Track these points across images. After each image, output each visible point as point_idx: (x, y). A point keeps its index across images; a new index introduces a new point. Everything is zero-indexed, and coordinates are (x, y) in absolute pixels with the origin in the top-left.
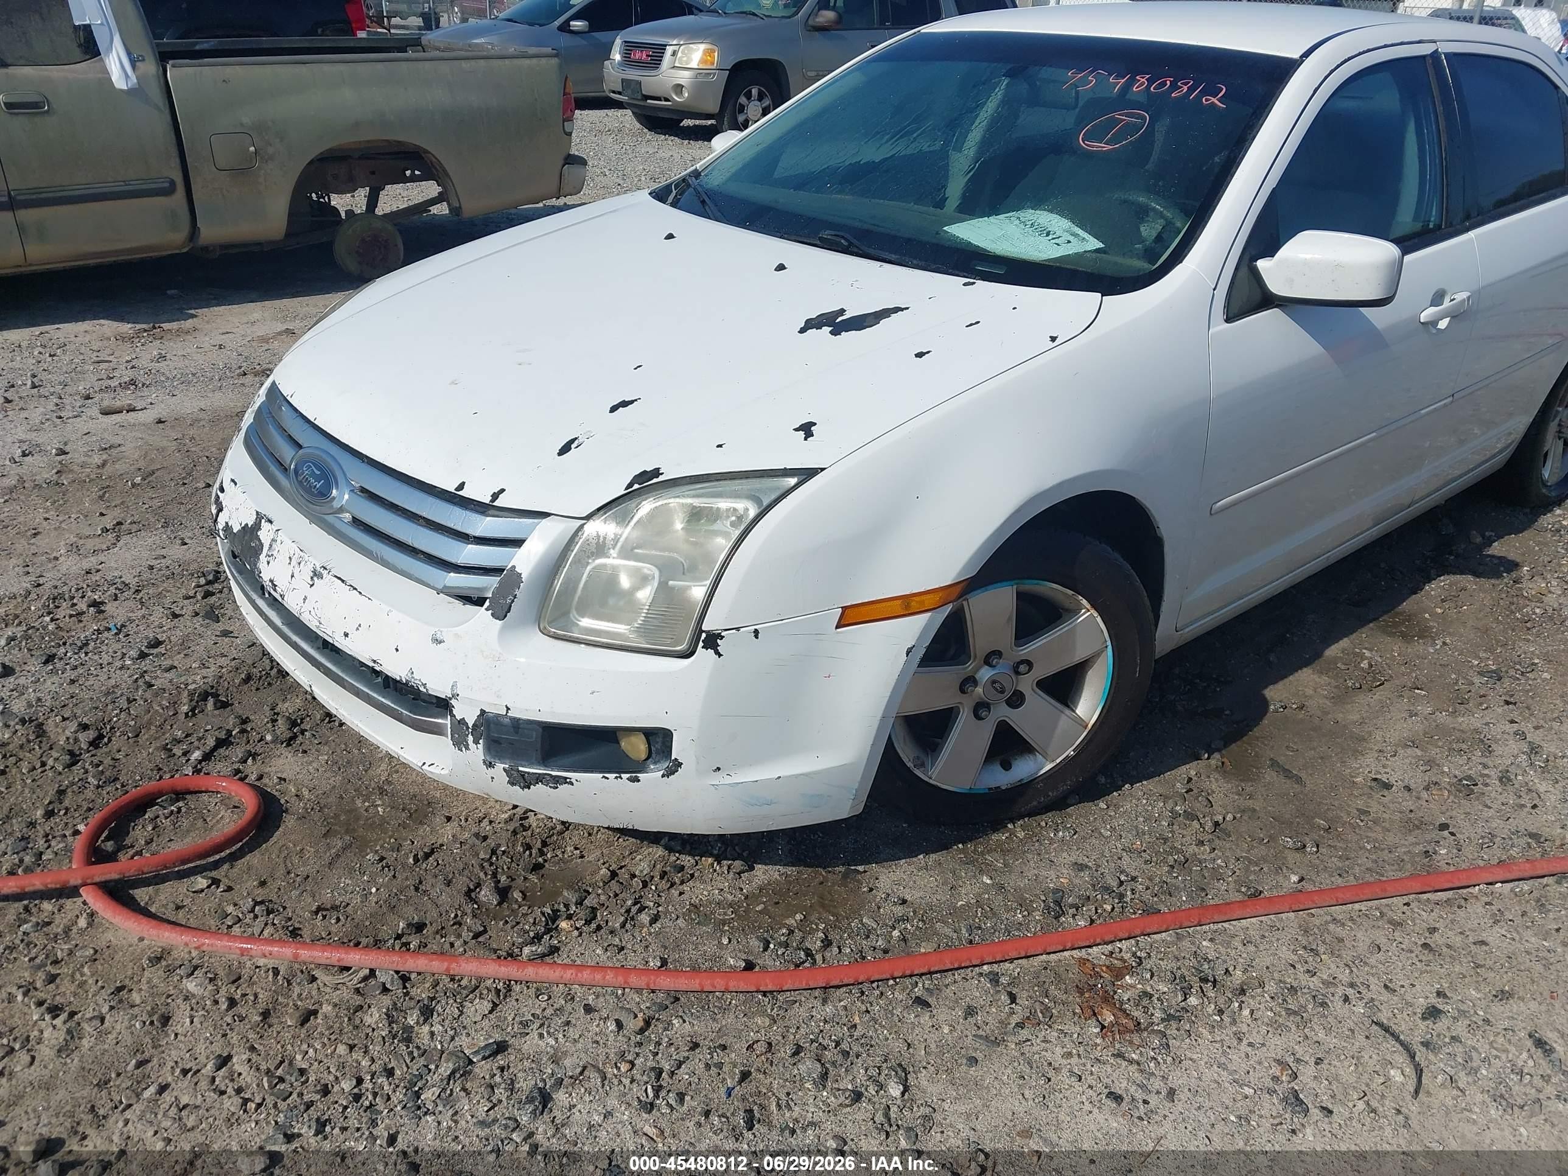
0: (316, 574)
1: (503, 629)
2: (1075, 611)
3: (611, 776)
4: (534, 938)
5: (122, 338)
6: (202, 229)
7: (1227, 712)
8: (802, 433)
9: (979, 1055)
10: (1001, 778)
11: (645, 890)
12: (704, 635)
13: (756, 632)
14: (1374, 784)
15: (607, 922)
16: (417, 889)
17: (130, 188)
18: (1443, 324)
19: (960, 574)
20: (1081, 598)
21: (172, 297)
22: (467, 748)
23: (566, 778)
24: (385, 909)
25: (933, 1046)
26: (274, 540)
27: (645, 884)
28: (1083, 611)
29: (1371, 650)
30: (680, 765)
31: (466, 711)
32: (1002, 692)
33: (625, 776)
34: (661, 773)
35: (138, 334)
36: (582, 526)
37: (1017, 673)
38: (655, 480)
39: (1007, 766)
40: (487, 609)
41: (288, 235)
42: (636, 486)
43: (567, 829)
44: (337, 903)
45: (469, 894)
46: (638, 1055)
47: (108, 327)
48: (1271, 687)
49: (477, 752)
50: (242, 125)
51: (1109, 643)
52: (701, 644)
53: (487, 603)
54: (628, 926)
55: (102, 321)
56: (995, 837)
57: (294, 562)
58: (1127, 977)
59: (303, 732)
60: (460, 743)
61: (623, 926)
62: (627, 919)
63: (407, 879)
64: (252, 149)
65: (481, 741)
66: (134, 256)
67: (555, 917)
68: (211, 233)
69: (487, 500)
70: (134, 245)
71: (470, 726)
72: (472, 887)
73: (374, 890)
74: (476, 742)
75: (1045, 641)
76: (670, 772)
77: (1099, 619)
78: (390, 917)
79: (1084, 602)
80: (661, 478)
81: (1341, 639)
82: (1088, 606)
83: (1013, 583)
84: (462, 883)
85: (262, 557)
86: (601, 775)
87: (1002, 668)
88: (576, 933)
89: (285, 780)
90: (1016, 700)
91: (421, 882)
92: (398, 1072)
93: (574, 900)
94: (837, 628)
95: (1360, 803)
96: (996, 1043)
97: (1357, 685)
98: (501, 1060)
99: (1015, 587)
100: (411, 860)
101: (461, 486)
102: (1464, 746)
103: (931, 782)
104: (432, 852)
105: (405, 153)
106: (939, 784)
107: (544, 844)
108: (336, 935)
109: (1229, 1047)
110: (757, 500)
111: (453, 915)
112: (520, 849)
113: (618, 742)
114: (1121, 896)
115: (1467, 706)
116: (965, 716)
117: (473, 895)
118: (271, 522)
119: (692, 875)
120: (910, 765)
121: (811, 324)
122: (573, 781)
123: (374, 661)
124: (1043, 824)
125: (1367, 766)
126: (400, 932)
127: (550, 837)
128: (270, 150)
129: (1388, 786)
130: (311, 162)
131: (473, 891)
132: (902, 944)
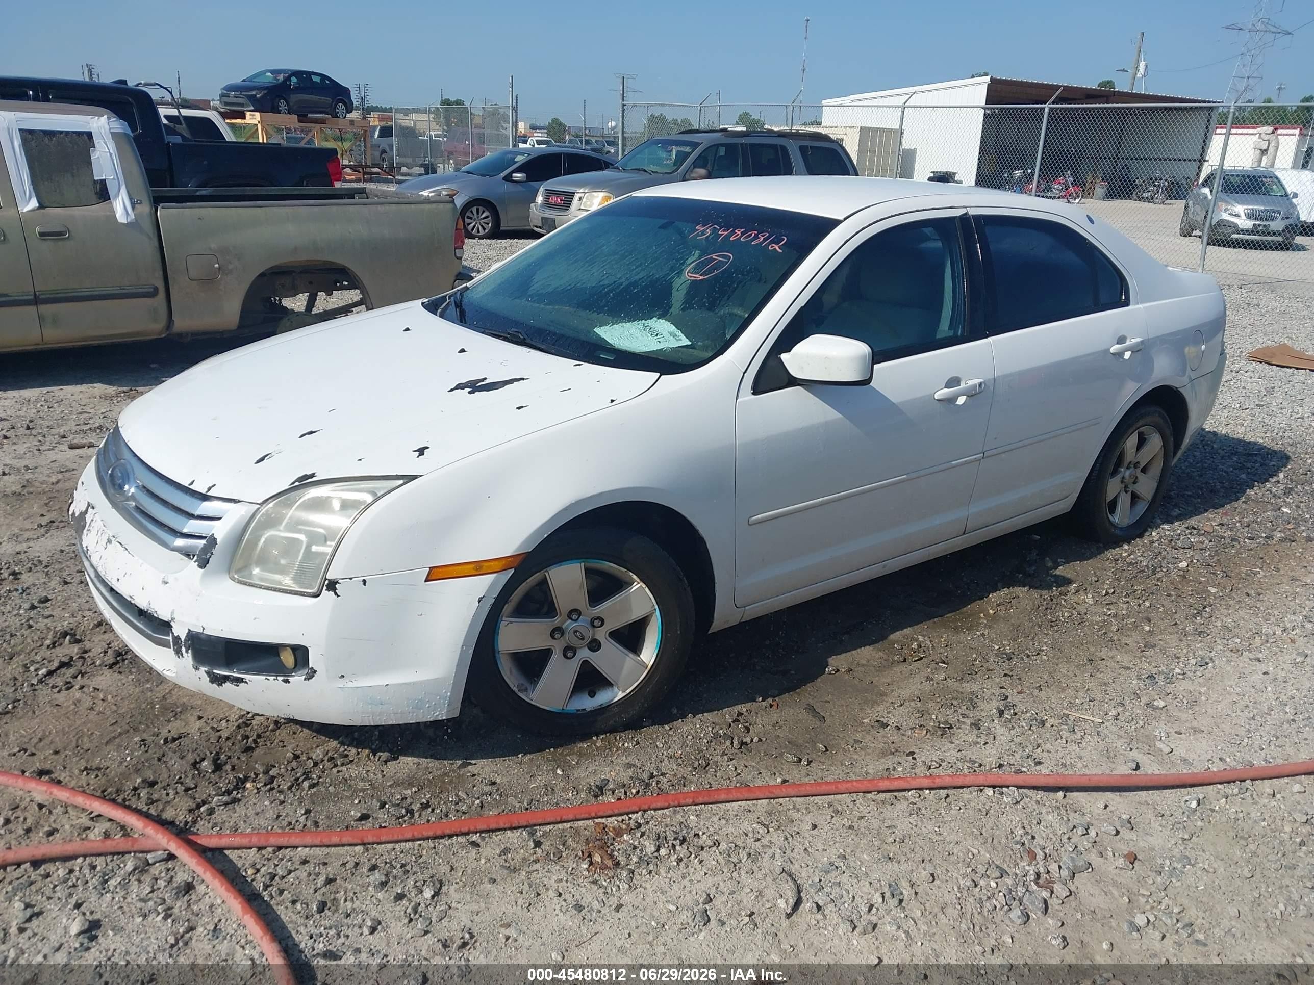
0: (109, 541)
1: (204, 575)
2: (630, 584)
3: (271, 678)
4: (225, 792)
5: (104, 397)
6: (175, 323)
7: (793, 672)
8: (417, 453)
9: (499, 878)
10: (587, 703)
11: (315, 768)
12: (327, 582)
13: (364, 582)
14: (876, 724)
15: (279, 786)
16: (159, 760)
17: (124, 291)
18: (961, 400)
19: (518, 549)
20: (631, 574)
21: (153, 369)
22: (182, 656)
23: (243, 679)
24: (131, 771)
25: (469, 871)
26: (92, 520)
27: (316, 764)
28: (635, 583)
29: (924, 636)
30: (315, 672)
31: (180, 631)
32: (583, 639)
33: (280, 678)
34: (304, 677)
35: (117, 395)
36: (259, 509)
37: (594, 626)
38: (310, 480)
39: (592, 694)
40: (195, 562)
41: (239, 327)
42: (297, 484)
43: (279, 728)
44: (102, 766)
45: (195, 765)
46: (264, 865)
47: (99, 388)
48: (834, 657)
49: (188, 657)
50: (210, 249)
51: (656, 607)
52: (325, 588)
53: (195, 558)
54: (293, 789)
55: (95, 385)
56: (580, 745)
57: (99, 534)
58: (625, 835)
59: (123, 660)
60: (178, 652)
61: (290, 788)
62: (293, 785)
63: (155, 753)
64: (217, 266)
65: (190, 651)
66: (126, 339)
67: (246, 779)
68: (182, 324)
69: (204, 492)
70: (124, 331)
71: (183, 640)
72: (198, 760)
73: (128, 759)
74: (187, 652)
75: (610, 604)
76: (310, 677)
77: (647, 590)
78: (134, 776)
79: (635, 577)
80: (314, 479)
81: (906, 628)
82: (638, 580)
83: (580, 561)
84: (190, 757)
85: (85, 532)
86: (265, 677)
87: (581, 624)
88: (256, 791)
89: (98, 690)
90: (595, 646)
91: (164, 755)
92: (99, 868)
93: (261, 770)
94: (426, 581)
95: (859, 736)
96: (514, 870)
97: (901, 659)
98: (170, 865)
99: (582, 564)
100: (162, 742)
101: (191, 484)
102: (955, 702)
103: (532, 703)
104: (180, 738)
105: (334, 269)
106: (538, 705)
107: (259, 736)
108: (93, 785)
109: (674, 882)
110: (373, 493)
111: (177, 777)
112: (239, 737)
113: (279, 655)
114: (648, 785)
115: (974, 676)
116: (556, 657)
117: (198, 766)
118: (93, 508)
119: (352, 761)
120: (515, 689)
121: (460, 387)
122: (247, 681)
123: (131, 597)
124: (618, 738)
125: (880, 711)
126: (136, 785)
127: (266, 732)
128: (230, 267)
129: (887, 725)
130: (262, 275)
131: (198, 763)
132: (479, 808)
